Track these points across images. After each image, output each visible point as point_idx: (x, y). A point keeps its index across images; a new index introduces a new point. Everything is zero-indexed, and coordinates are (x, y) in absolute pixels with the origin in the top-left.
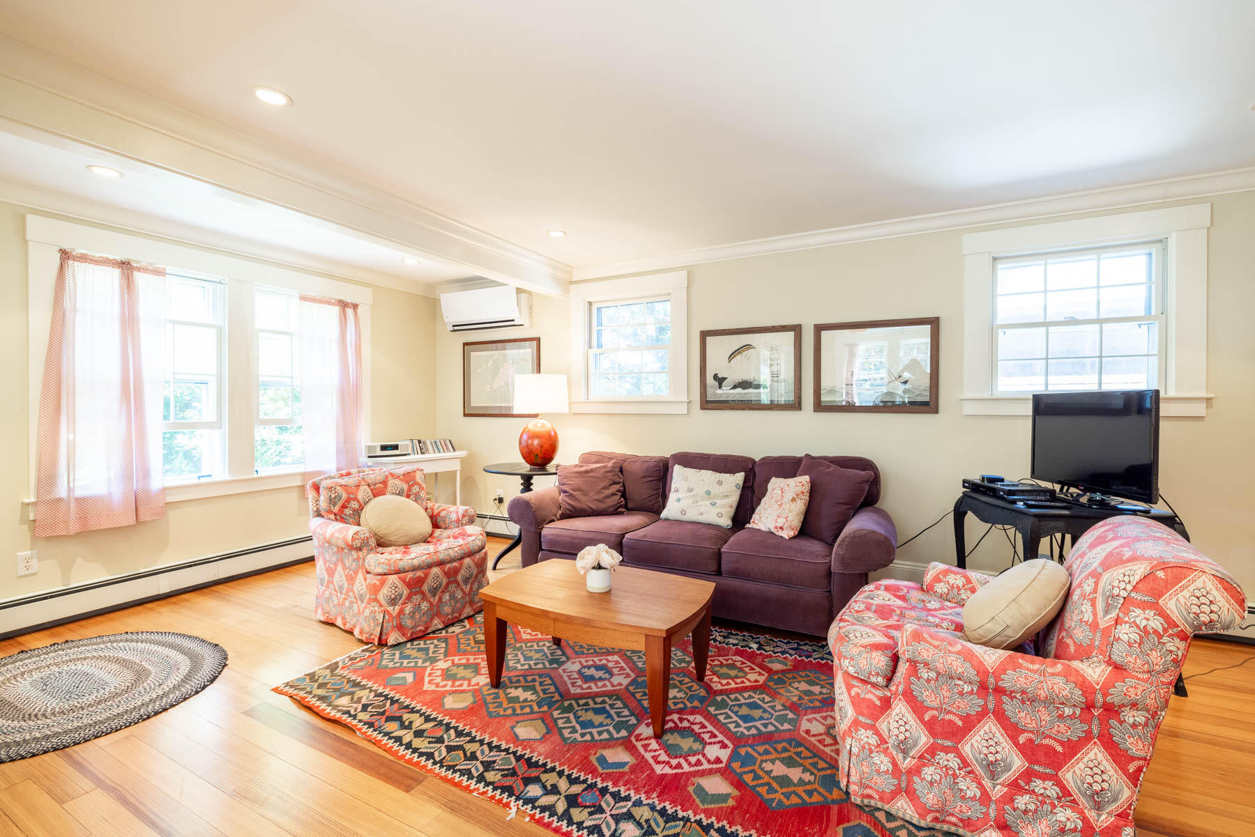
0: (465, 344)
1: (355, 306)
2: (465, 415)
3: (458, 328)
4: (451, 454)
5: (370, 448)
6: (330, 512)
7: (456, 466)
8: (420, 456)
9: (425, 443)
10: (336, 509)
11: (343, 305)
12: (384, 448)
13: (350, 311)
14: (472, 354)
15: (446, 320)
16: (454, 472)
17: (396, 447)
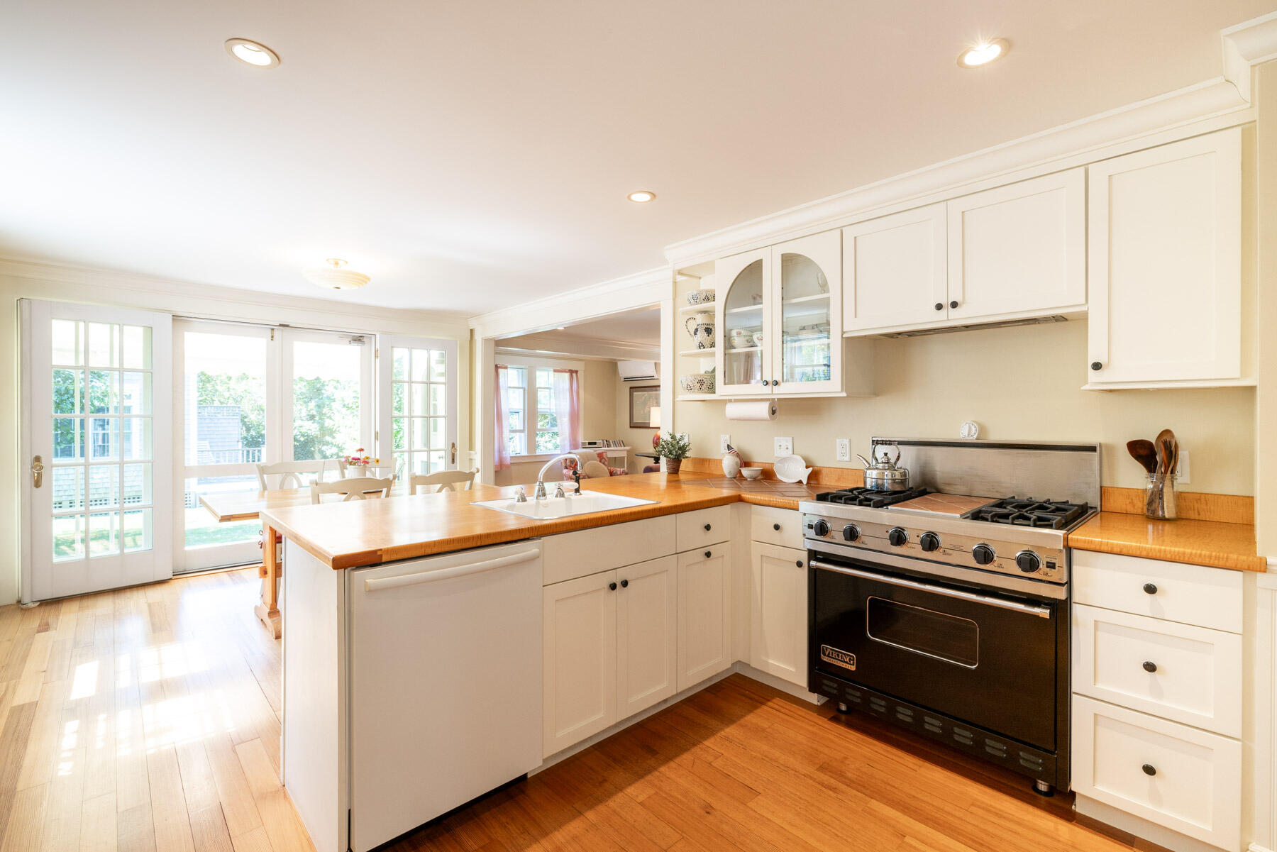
0: (631, 388)
1: (577, 372)
2: (631, 427)
3: (627, 379)
4: (623, 448)
5: (583, 444)
6: (571, 467)
7: (624, 454)
8: (607, 448)
9: (609, 442)
10: (573, 466)
11: (571, 372)
12: (590, 443)
13: (574, 375)
14: (635, 393)
15: (621, 375)
16: (624, 457)
17: (595, 443)
